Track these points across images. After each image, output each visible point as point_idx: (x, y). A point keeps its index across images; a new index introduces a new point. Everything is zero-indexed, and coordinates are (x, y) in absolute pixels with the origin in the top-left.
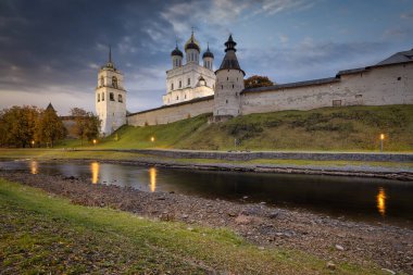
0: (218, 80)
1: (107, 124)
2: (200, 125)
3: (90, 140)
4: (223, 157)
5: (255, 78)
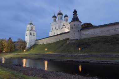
0: (71, 26)
1: (29, 44)
2: (64, 43)
3: (23, 50)
4: (75, 56)
5: (86, 24)
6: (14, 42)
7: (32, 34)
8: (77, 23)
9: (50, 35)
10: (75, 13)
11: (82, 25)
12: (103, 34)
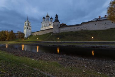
0: (54, 24)
1: (26, 35)
2: (49, 35)
3: (22, 39)
5: (63, 24)
6: (15, 33)
7: (29, 28)
8: (57, 23)
9: (41, 30)
10: (57, 16)
11: (60, 25)
12: (71, 31)
